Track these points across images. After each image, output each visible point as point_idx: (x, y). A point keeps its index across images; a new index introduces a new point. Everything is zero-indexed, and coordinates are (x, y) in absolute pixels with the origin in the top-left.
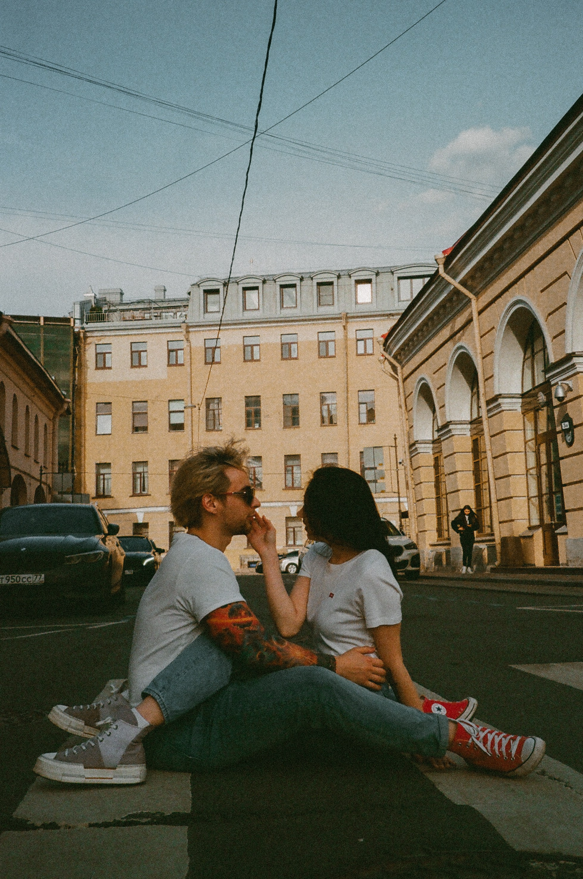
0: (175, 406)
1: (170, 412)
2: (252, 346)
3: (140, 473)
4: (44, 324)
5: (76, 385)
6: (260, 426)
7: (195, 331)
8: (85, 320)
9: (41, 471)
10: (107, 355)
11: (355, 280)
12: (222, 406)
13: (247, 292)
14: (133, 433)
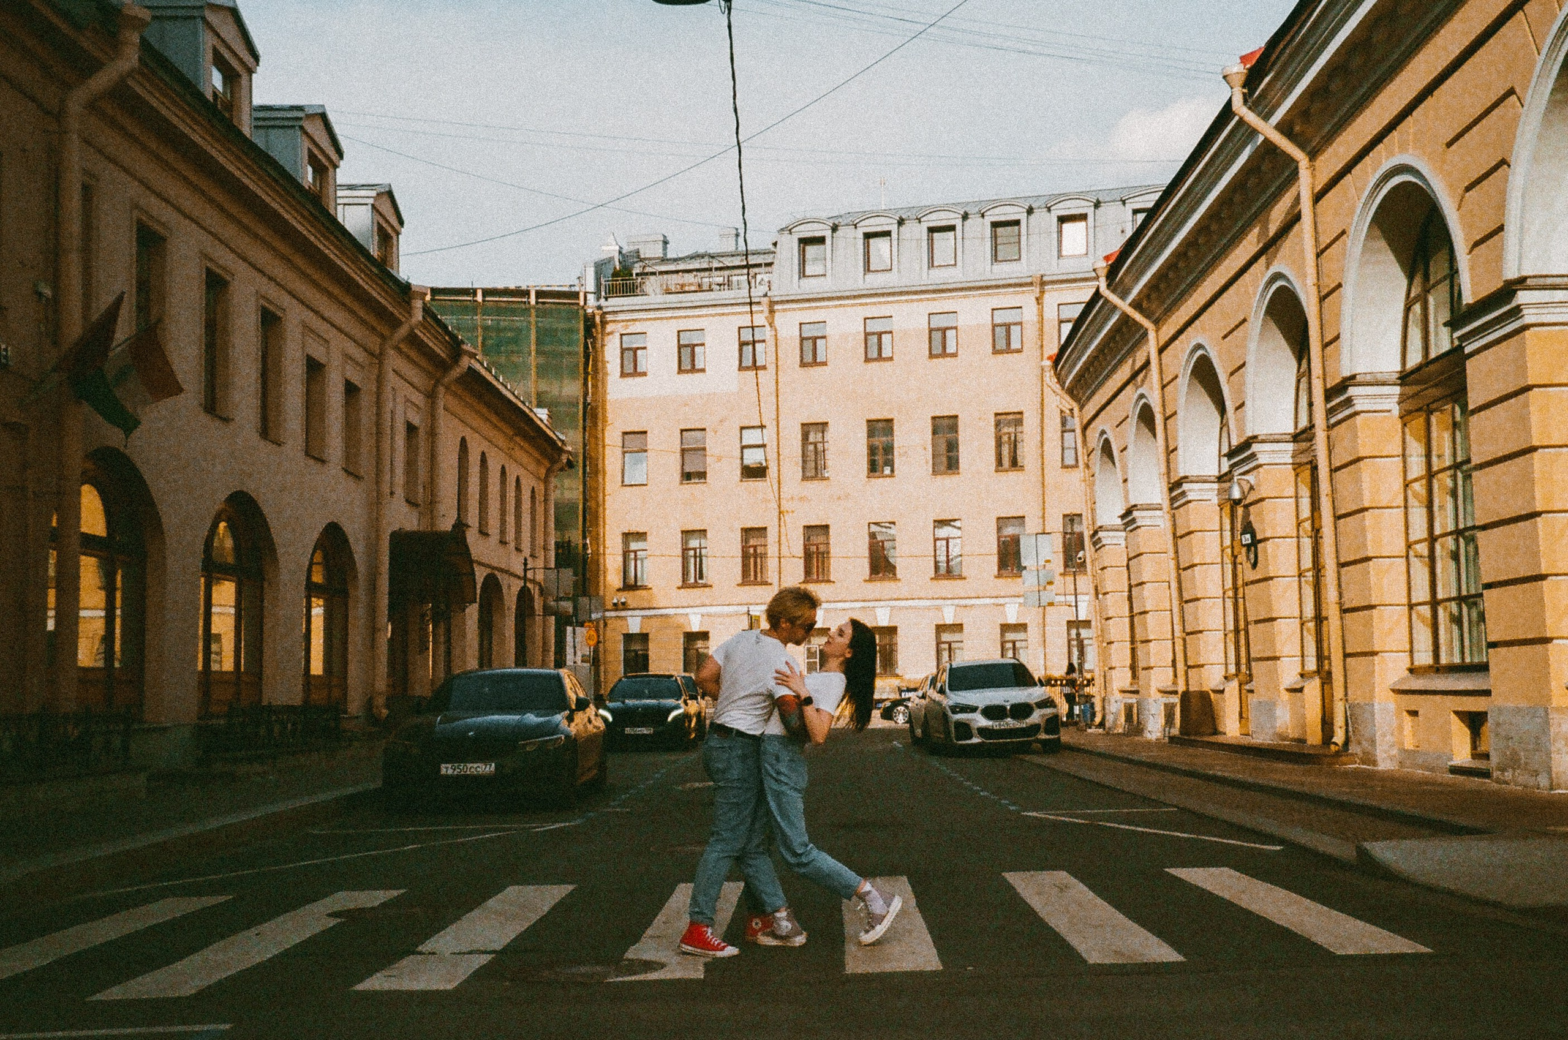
0: (751, 437)
1: (743, 448)
2: (880, 335)
3: (695, 549)
4: (537, 303)
5: (589, 404)
6: (892, 471)
7: (784, 310)
8: (603, 294)
9: (525, 564)
10: (639, 352)
11: (1058, 217)
12: (828, 436)
13: (872, 241)
14: (681, 483)
